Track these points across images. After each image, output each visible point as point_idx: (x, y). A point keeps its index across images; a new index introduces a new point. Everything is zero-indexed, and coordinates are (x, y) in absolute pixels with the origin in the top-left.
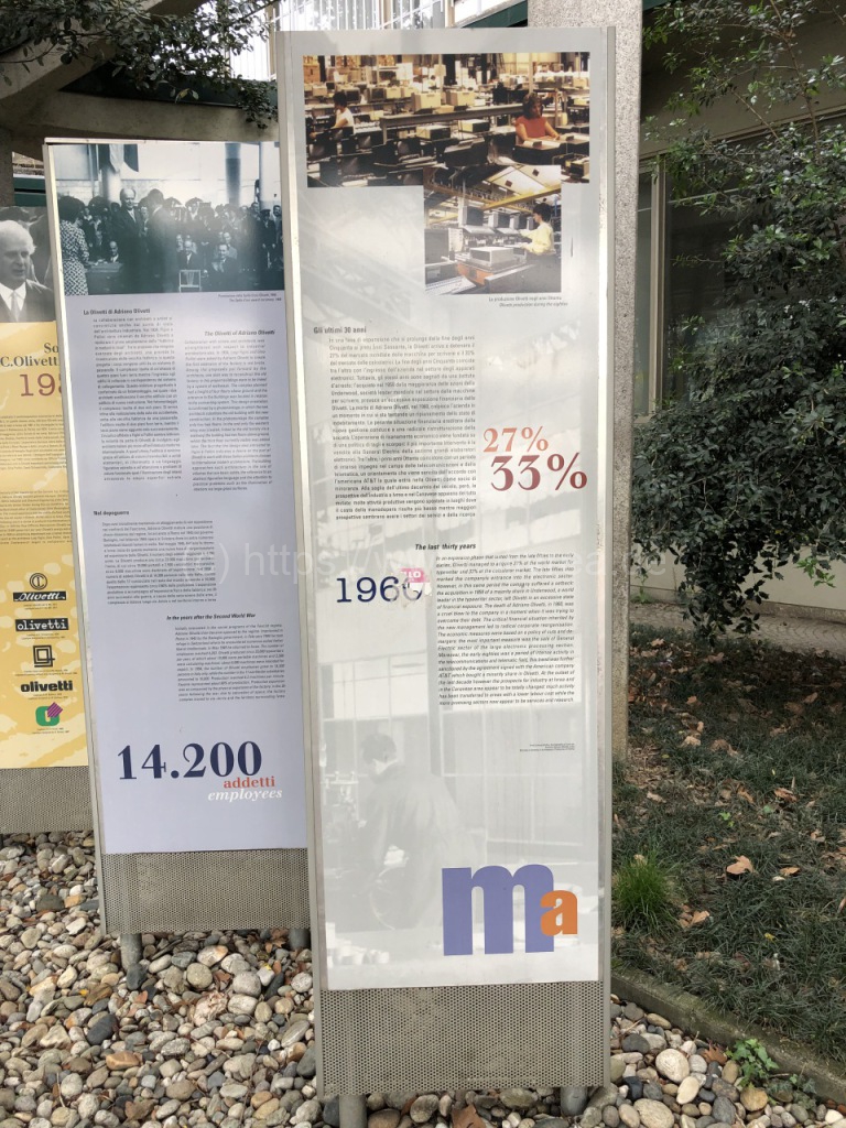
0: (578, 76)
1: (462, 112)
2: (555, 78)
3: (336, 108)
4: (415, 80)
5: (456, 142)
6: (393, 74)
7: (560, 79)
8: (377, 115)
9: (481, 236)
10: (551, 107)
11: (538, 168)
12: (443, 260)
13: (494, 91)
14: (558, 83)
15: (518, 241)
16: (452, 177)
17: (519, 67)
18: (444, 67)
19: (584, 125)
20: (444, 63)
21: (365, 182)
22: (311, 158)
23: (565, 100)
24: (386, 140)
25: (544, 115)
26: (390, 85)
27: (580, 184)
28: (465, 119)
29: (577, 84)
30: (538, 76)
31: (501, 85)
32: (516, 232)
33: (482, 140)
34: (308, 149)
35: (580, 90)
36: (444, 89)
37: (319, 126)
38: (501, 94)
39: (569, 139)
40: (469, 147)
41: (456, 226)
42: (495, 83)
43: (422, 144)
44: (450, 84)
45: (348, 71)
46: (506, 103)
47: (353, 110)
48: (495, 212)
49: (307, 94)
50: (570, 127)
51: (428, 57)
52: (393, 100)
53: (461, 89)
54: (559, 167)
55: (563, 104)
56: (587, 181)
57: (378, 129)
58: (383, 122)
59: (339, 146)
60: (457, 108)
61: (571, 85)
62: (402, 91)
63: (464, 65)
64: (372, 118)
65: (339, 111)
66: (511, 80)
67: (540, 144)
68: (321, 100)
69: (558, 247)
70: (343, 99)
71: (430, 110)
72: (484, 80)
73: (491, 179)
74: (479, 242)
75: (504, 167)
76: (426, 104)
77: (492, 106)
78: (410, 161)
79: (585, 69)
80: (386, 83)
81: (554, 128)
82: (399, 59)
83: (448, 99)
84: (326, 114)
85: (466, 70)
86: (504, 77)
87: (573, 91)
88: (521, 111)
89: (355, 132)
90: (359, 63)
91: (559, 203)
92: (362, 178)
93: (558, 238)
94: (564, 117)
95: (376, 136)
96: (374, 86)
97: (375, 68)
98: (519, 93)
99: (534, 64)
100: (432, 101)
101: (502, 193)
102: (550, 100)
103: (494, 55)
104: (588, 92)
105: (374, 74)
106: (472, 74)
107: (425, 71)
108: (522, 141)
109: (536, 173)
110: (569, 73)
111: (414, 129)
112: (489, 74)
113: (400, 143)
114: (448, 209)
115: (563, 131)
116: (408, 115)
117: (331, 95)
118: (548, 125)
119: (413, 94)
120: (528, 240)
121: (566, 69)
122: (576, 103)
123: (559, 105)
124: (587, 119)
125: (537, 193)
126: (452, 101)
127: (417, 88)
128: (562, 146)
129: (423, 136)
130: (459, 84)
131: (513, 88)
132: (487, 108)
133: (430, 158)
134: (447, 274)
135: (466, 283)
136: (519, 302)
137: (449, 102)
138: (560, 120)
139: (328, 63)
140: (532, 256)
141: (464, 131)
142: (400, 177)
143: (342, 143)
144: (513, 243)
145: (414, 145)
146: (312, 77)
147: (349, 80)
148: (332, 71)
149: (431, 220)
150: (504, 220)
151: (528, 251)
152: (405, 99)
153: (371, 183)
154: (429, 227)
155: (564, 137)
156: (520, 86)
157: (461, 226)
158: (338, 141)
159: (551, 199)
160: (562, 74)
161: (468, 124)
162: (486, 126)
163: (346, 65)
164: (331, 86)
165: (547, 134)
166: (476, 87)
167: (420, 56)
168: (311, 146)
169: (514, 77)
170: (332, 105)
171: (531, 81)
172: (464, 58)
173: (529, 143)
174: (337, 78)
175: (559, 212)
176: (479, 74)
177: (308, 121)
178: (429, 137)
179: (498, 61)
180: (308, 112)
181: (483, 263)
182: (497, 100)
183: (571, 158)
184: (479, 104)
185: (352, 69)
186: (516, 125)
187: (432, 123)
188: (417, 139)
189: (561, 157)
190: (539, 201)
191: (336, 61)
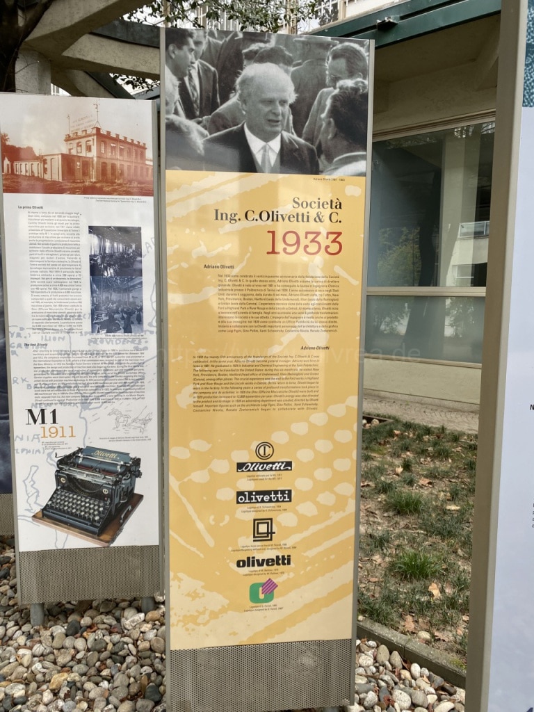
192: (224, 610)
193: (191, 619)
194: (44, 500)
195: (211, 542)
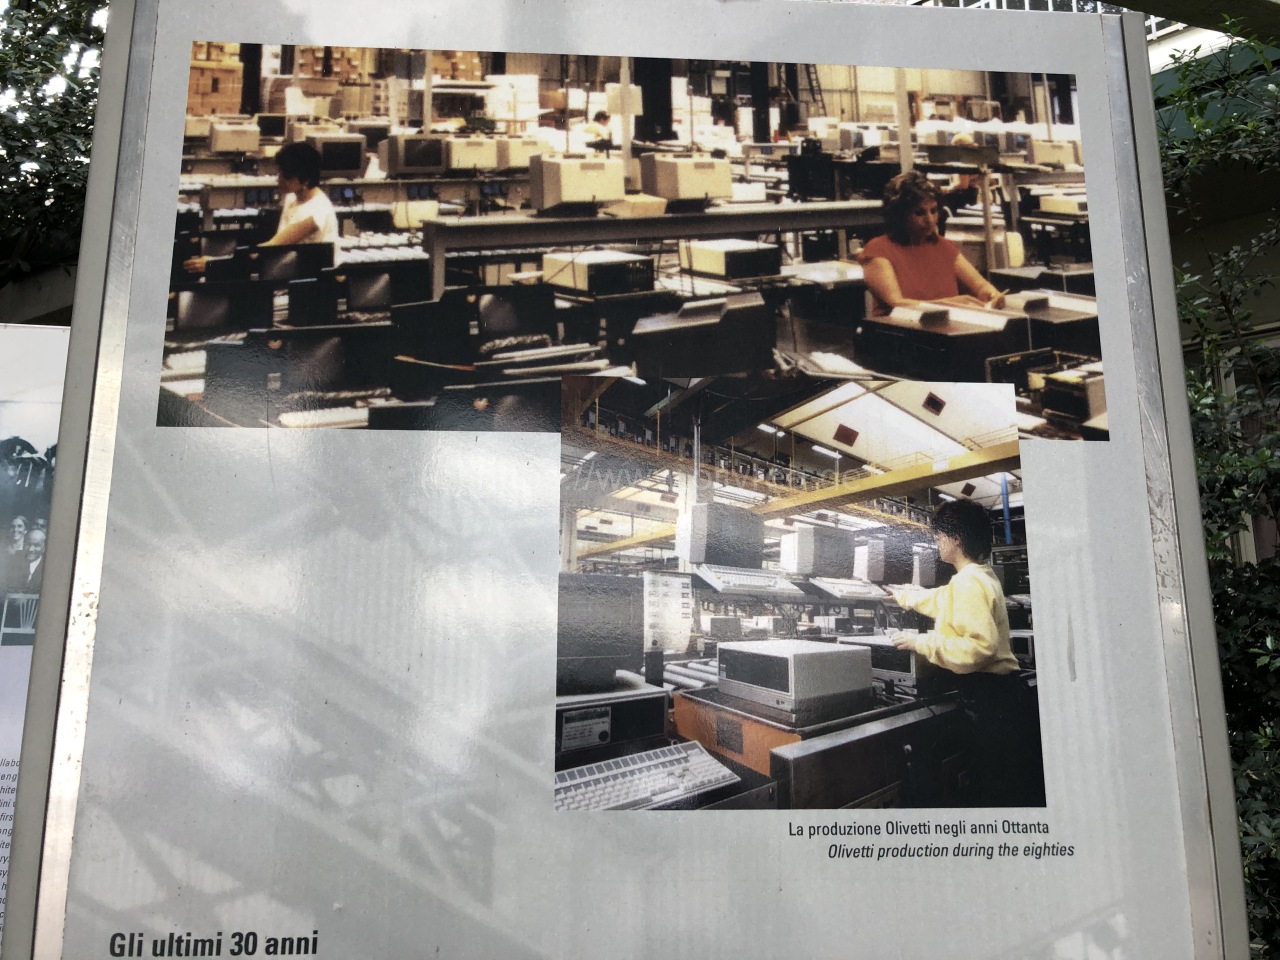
1: (692, 218)
2: (978, 136)
3: (282, 189)
4: (544, 120)
5: (670, 303)
6: (479, 103)
7: (993, 139)
8: (416, 212)
9: (756, 602)
10: (973, 214)
11: (941, 389)
12: (625, 685)
13: (791, 161)
14: (987, 149)
15: (884, 624)
16: (656, 409)
17: (865, 102)
18: (636, 91)
19: (1075, 270)
20: (636, 79)
21: (361, 414)
22: (181, 334)
23: (1011, 196)
24: (439, 288)
25: (950, 236)
26: (462, 132)
27: (1079, 445)
28: (702, 237)
29: (1043, 156)
30: (927, 130)
31: (813, 146)
32: (876, 592)
33: (757, 301)
34: (173, 305)
35: (1056, 173)
36: (636, 151)
37: (218, 239)
38: (813, 171)
39: (1031, 306)
40: (714, 320)
41: (667, 567)
42: (796, 140)
43: (561, 304)
44: (655, 138)
45: (334, 87)
46: (832, 198)
47: (337, 195)
48: (805, 523)
49: (192, 144)
50: (1034, 272)
51: (588, 63)
52: (470, 174)
53: (687, 152)
54: (1009, 389)
55: (1006, 207)
56: (1102, 435)
57: (418, 253)
58: (432, 233)
59: (281, 301)
60: (675, 205)
61: (1028, 158)
62: (502, 151)
63: (698, 87)
64: (399, 221)
65: (291, 198)
66: (845, 134)
67: (942, 317)
68: (237, 162)
69: (1023, 647)
70: (309, 165)
71: (591, 207)
72: (761, 130)
73: (787, 419)
74: (749, 623)
75: (832, 383)
76: (576, 187)
77: (787, 205)
78: (519, 356)
79: (1066, 117)
80: (453, 124)
81: (984, 273)
82: (496, 63)
84: (248, 204)
85: (704, 104)
86: (820, 127)
87: (1034, 175)
88: (879, 220)
89: (340, 258)
90: (369, 67)
91: (1015, 501)
92: (350, 403)
93: (1020, 617)
94: (1015, 243)
95: (408, 276)
96: (411, 132)
97: (419, 85)
98: (870, 172)
99: (912, 97)
100: (596, 181)
101: (825, 463)
102: (964, 197)
103: (791, 69)
104: (1079, 177)
105: (416, 99)
106: (724, 113)
107: (576, 98)
108: (886, 307)
109: (934, 404)
110: (1019, 126)
111: (537, 259)
112: (775, 117)
113: (486, 299)
114: (644, 509)
115: (1015, 284)
116: (519, 217)
117: (271, 151)
118: (965, 265)
119: (536, 161)
120: (924, 623)
121: (1008, 116)
122: (1045, 206)
123: (995, 209)
124: (1084, 254)
125: (940, 467)
126: (662, 183)
127: (551, 143)
128: (1014, 325)
129: (565, 280)
130: (683, 140)
131: (851, 156)
132: (771, 207)
133: (584, 347)
135: (705, 769)
136: (899, 841)
137: (650, 188)
138: (1001, 251)
139: (270, 66)
141: (698, 272)
142: (481, 404)
143: (293, 293)
144: (868, 630)
145: (533, 308)
146: (214, 99)
147: (335, 111)
148: (280, 86)
149: (582, 546)
151: (922, 661)
152: (511, 172)
153: (380, 420)
154: (574, 569)
155: (1018, 301)
156: (874, 152)
157: (685, 566)
158: (280, 284)
159: (990, 488)
160: (996, 127)
161: (711, 253)
162: (772, 260)
163: (327, 70)
164: (272, 127)
165: (965, 288)
166: (735, 150)
167: (564, 59)
168: (185, 298)
169: (852, 127)
170: (269, 180)
171: (904, 142)
173: (907, 314)
175: (1019, 529)
176: (745, 116)
177: (185, 221)
178: (582, 284)
179: (803, 82)
180: (189, 194)
181: (765, 695)
182: (801, 187)
183: (1048, 364)
184: (748, 197)
185: (347, 83)
186: (864, 261)
187: (596, 244)
188: (545, 291)
189: (1014, 358)
190: (952, 492)
191: (299, 60)
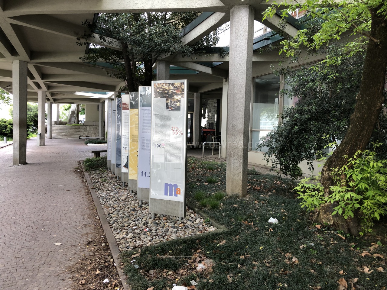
0: (183, 85)
1: (170, 89)
8: (161, 90)
9: (172, 104)
11: (178, 96)
14: (181, 86)
16: (169, 97)
19: (183, 91)
25: (179, 90)
27: (182, 98)
32: (176, 103)
33: (172, 93)
34: (154, 94)
38: (174, 87)
67: (178, 93)
70: (158, 88)
73: (173, 97)
75: (175, 96)
83: (169, 88)
88: (176, 89)
89: (159, 92)
91: (180, 100)
93: (180, 104)
95: (161, 92)
98: (176, 87)
100: (167, 88)
101: (174, 99)
111: (165, 91)
114: (168, 100)
125: (178, 99)
127: (166, 87)
133: (167, 95)
134: (168, 108)
135: (170, 109)
136: (176, 112)
140: (177, 106)
141: (170, 92)
142: (163, 97)
144: (175, 105)
145: (165, 93)
150: (174, 102)
153: (160, 98)
154: (166, 103)
157: (170, 103)
161: (171, 91)
162: (173, 91)
172: (171, 83)
174: (157, 86)
177: (154, 91)
181: (172, 107)
184: (172, 89)
186: (176, 91)
187: (167, 91)
192: (135, 174)
193: (131, 174)
194: (125, 164)
195: (134, 163)
